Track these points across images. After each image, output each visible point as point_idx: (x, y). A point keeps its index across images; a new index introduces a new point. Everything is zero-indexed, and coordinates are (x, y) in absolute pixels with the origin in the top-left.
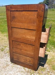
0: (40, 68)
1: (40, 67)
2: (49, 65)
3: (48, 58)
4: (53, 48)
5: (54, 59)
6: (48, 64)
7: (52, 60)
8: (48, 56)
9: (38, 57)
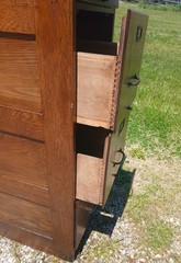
0: (92, 243)
1: (95, 234)
2: (137, 221)
3: (135, 185)
4: (157, 140)
5: (158, 193)
6: (130, 216)
7: (152, 198)
8: (137, 177)
9: (70, 202)
